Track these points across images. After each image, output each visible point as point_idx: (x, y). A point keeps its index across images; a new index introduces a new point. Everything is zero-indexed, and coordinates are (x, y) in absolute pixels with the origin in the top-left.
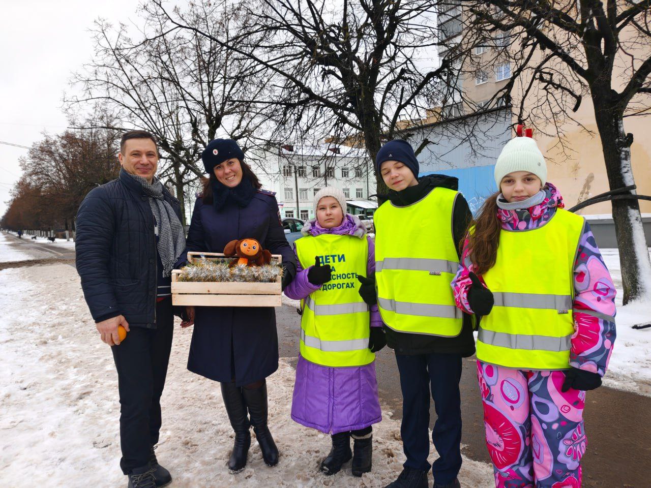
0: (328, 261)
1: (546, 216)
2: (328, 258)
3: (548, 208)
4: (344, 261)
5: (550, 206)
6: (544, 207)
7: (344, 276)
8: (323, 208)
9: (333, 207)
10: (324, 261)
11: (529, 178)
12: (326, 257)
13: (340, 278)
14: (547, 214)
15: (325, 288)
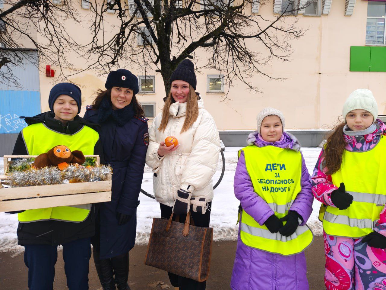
0: (275, 168)
1: (375, 141)
2: (275, 165)
3: (377, 136)
4: (285, 169)
5: (378, 135)
6: (374, 135)
7: (285, 182)
8: (267, 126)
9: (276, 125)
10: (272, 168)
11: (366, 114)
12: (273, 165)
13: (283, 184)
14: (375, 139)
15: (272, 190)
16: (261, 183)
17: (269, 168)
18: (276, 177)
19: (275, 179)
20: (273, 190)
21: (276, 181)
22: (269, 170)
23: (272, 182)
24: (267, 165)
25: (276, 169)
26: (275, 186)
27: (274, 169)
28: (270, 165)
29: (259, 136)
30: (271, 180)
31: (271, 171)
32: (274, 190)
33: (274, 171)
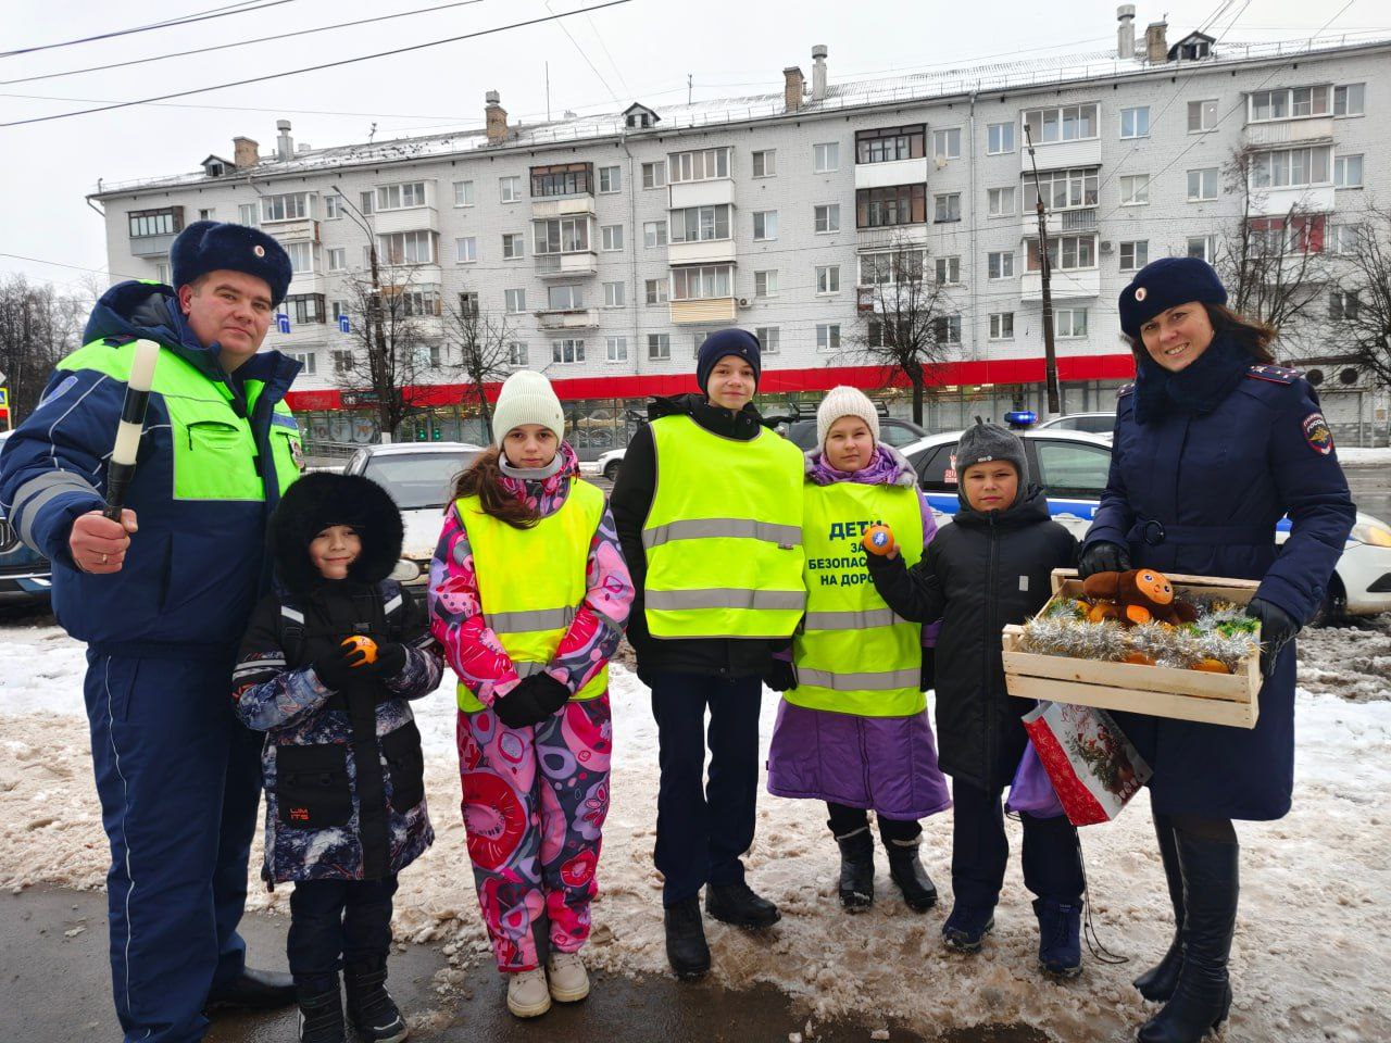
0: (851, 532)
1: (561, 491)
2: (851, 527)
3: (563, 479)
5: (566, 476)
8: (840, 436)
9: (858, 434)
10: (845, 532)
11: (544, 433)
12: (848, 524)
15: (845, 580)
16: (820, 567)
17: (837, 531)
18: (852, 551)
19: (851, 556)
21: (854, 559)
22: (837, 536)
23: (845, 562)
24: (834, 526)
25: (854, 535)
26: (850, 571)
27: (849, 534)
28: (840, 525)
29: (822, 459)
30: (843, 560)
31: (843, 538)
32: (850, 581)
33: (850, 540)
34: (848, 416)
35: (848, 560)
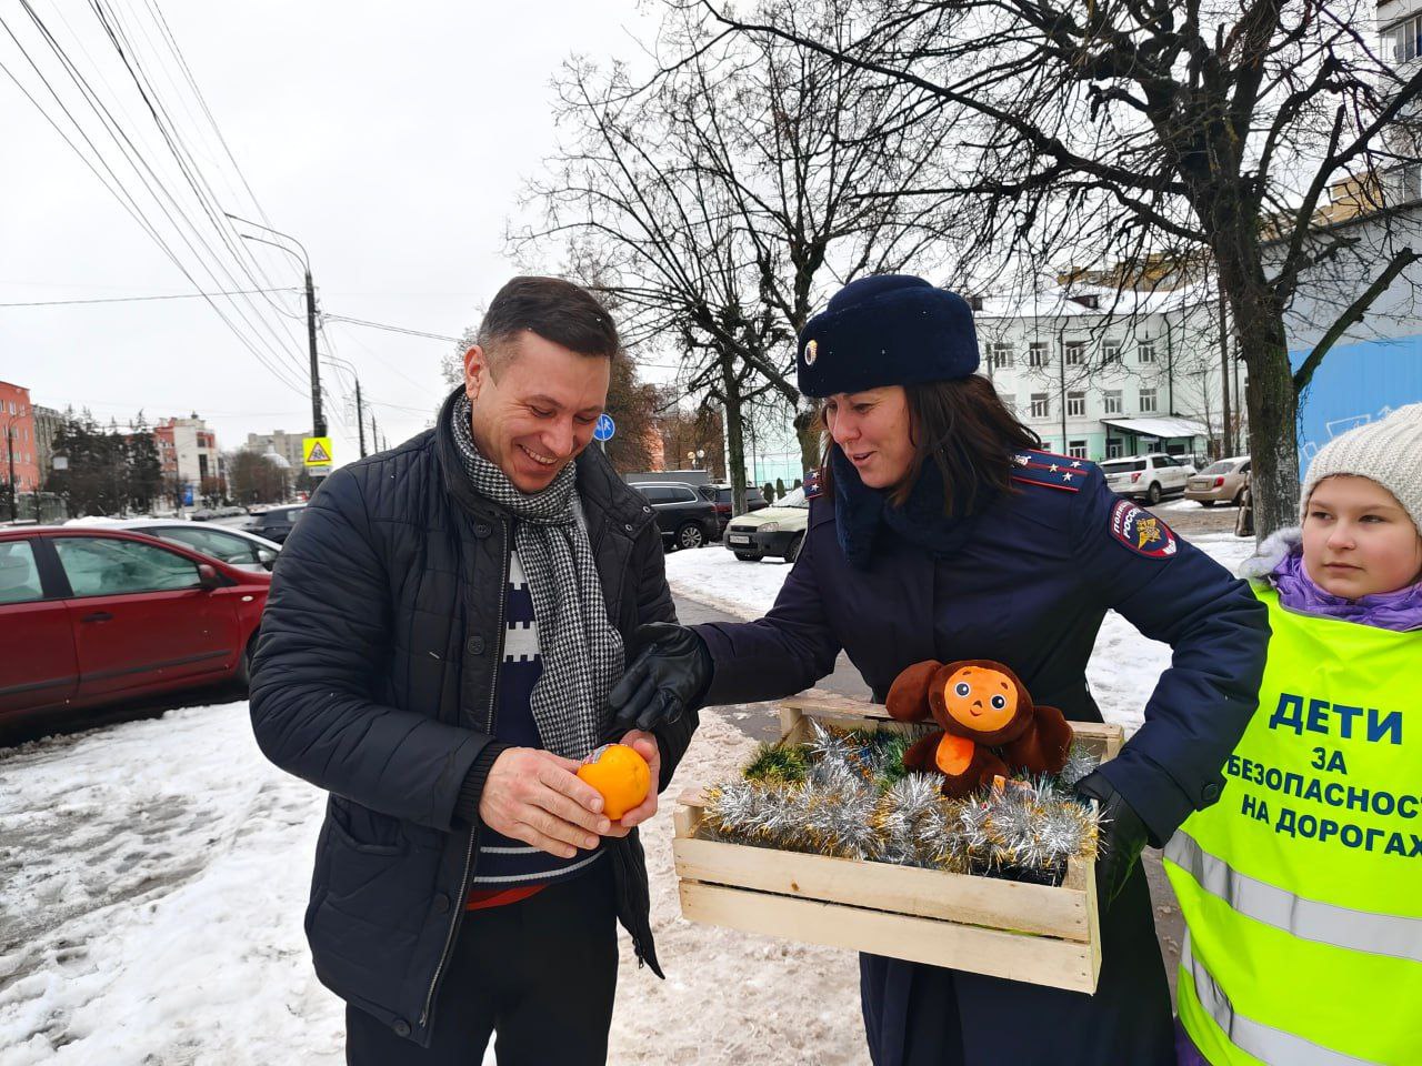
0: (1321, 722)
2: (1322, 710)
4: (1396, 739)
7: (1383, 803)
9: (1372, 518)
10: (1304, 718)
12: (1315, 704)
13: (1364, 808)
15: (1287, 823)
16: (1245, 776)
17: (1289, 713)
18: (1315, 764)
19: (1310, 775)
20: (1290, 823)
21: (1316, 783)
22: (1287, 722)
23: (1294, 783)
24: (1284, 699)
25: (1324, 730)
26: (1303, 807)
27: (1313, 726)
28: (1298, 701)
30: (1290, 776)
31: (1299, 732)
32: (1296, 826)
33: (1311, 738)
34: (1347, 475)
35: (1300, 779)
